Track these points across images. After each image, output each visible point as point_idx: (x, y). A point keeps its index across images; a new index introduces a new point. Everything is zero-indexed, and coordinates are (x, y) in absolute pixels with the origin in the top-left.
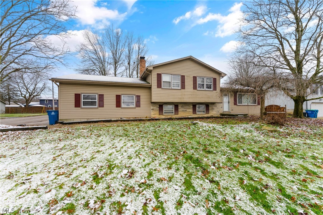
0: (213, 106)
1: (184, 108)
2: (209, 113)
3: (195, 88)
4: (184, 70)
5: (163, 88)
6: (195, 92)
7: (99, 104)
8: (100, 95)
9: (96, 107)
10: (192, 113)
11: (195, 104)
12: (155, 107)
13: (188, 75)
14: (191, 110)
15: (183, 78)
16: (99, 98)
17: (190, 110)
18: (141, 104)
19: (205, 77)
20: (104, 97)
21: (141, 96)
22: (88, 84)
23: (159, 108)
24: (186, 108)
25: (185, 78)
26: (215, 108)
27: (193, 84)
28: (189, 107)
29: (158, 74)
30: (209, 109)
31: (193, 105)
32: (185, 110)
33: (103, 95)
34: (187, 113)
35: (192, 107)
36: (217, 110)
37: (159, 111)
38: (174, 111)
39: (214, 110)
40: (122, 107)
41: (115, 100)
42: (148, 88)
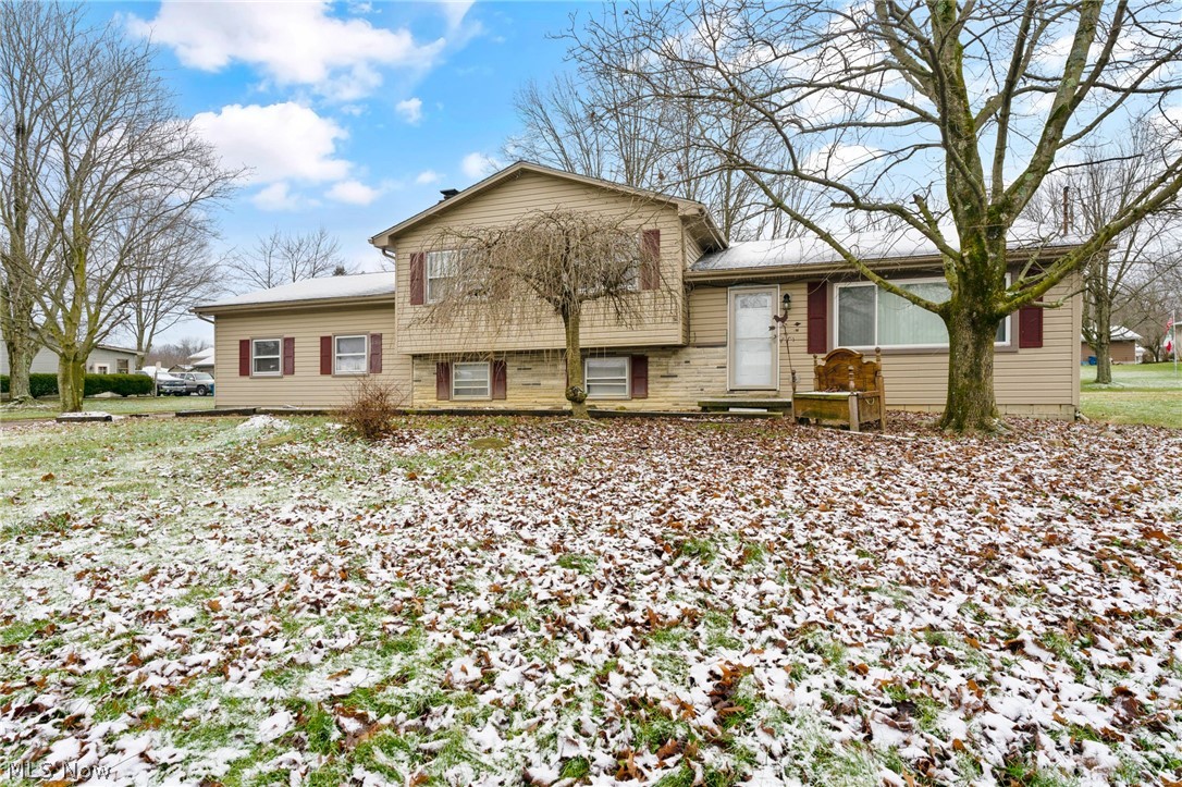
0: (672, 361)
1: (529, 372)
2: (646, 397)
5: (429, 302)
7: (285, 365)
8: (287, 340)
9: (278, 373)
12: (424, 373)
14: (561, 382)
16: (285, 348)
17: (555, 382)
18: (383, 362)
20: (295, 345)
21: (382, 337)
22: (262, 312)
23: (438, 374)
24: (540, 375)
28: (553, 370)
29: (413, 257)
30: (646, 378)
32: (531, 381)
33: (293, 339)
34: (542, 394)
36: (696, 379)
37: (438, 386)
38: (489, 386)
39: (675, 379)
40: (337, 372)
41: (319, 354)
42: (391, 306)
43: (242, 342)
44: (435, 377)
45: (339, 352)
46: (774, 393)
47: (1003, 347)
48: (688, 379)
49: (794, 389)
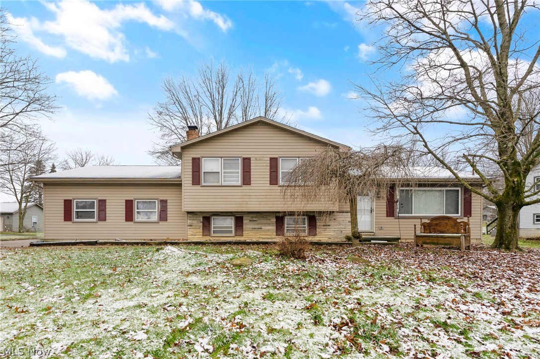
0: (328, 219)
1: (255, 222)
2: (316, 235)
3: (274, 180)
4: (250, 147)
5: (203, 184)
6: (273, 191)
7: (99, 215)
8: (100, 201)
9: (95, 220)
10: (275, 234)
11: (281, 215)
12: (195, 222)
13: (257, 156)
14: (274, 228)
15: (247, 162)
16: (99, 206)
17: (270, 228)
18: (168, 215)
19: (299, 157)
20: (107, 204)
21: (168, 201)
23: (203, 222)
24: (262, 224)
25: (252, 162)
26: (332, 223)
27: (269, 173)
28: (268, 222)
29: (194, 159)
30: (316, 226)
31: (277, 218)
32: (257, 226)
33: (105, 201)
34: (263, 234)
35: (275, 220)
36: (339, 227)
37: (203, 229)
38: (233, 229)
39: (329, 227)
40: (136, 220)
41: (124, 210)
42: (180, 185)
43: (65, 201)
44: (202, 224)
45: (137, 209)
46: (373, 234)
47: (458, 216)
48: (335, 227)
49: (415, 233)
